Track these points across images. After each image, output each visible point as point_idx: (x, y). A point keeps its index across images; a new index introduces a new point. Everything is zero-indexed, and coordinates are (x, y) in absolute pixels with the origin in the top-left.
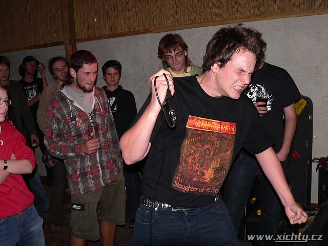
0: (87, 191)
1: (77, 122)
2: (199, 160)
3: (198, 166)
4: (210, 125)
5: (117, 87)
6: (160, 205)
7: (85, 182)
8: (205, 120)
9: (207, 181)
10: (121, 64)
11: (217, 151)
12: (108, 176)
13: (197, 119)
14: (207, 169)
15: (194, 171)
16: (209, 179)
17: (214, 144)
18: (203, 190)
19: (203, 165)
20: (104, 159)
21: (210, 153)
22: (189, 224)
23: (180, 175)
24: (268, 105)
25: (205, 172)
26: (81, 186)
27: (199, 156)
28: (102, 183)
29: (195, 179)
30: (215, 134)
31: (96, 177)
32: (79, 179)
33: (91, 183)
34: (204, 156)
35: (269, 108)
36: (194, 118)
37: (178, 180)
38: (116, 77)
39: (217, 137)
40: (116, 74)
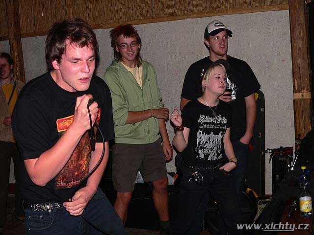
9: (84, 168)
13: (66, 119)
24: (233, 94)
29: (76, 173)
35: (234, 98)
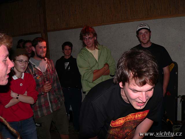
0: (43, 115)
1: (37, 77)
5: (70, 56)
7: (41, 111)
10: (73, 44)
12: (54, 107)
17: (132, 128)
20: (52, 97)
26: (39, 113)
28: (51, 111)
31: (48, 108)
32: (38, 109)
33: (45, 111)
38: (70, 51)
39: (133, 123)
40: (69, 49)
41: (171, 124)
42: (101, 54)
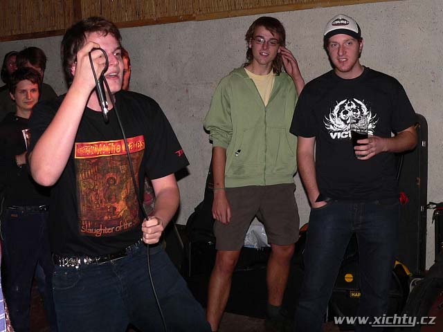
2: (105, 195)
3: (106, 203)
4: (107, 149)
6: (82, 262)
8: (98, 144)
9: (121, 214)
11: (124, 177)
13: (88, 145)
14: (117, 201)
15: (102, 209)
16: (122, 212)
17: (118, 170)
18: (120, 227)
19: (111, 199)
21: (115, 182)
22: (120, 277)
23: (85, 219)
24: (370, 130)
25: (116, 205)
27: (103, 190)
29: (106, 218)
30: (116, 158)
34: (108, 187)
36: (82, 145)
37: (85, 225)
39: (119, 161)
41: (406, 273)
42: (278, 90)
